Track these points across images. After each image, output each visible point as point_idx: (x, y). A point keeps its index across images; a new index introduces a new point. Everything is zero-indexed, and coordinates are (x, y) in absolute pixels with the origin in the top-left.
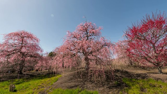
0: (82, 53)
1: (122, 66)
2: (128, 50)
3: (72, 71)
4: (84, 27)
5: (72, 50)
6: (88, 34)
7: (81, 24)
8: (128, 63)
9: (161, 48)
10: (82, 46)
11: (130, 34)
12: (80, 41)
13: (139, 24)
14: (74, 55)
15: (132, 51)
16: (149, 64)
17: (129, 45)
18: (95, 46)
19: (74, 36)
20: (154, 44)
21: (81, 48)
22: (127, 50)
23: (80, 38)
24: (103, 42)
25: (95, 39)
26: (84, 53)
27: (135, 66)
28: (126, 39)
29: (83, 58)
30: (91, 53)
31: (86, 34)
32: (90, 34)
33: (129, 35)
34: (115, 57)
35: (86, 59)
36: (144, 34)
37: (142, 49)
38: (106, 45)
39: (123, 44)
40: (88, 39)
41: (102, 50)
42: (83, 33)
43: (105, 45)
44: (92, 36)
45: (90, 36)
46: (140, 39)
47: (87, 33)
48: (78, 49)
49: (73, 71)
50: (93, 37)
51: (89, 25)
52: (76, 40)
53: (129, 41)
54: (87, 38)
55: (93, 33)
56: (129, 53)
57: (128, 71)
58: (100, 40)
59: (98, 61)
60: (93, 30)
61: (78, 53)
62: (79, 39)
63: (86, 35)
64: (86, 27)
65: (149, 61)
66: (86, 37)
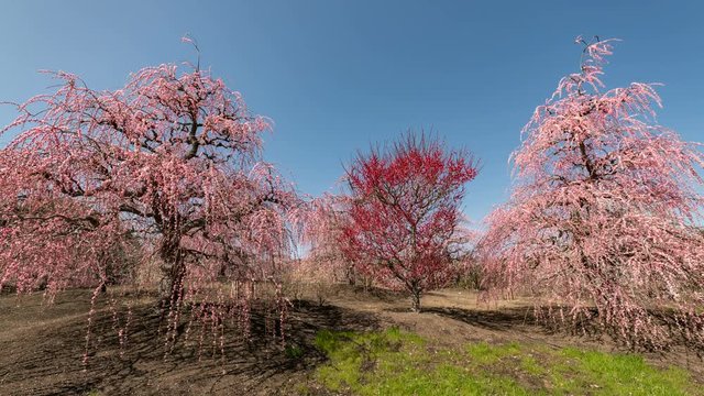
0: (153, 220)
1: (322, 288)
2: (348, 232)
3: (64, 312)
4: (181, 89)
5: (80, 193)
6: (200, 132)
7: (165, 68)
8: (342, 275)
9: (426, 240)
10: (155, 184)
11: (361, 178)
12: (147, 153)
13: (387, 155)
14: (95, 223)
15: (360, 237)
16: (395, 283)
17: (353, 215)
18: (225, 194)
19: (107, 116)
20: (414, 225)
21: (144, 190)
22: (346, 233)
23: (152, 135)
24: (263, 188)
25: (231, 164)
26: (158, 219)
27: (360, 289)
28: (349, 194)
29: (150, 240)
30: (200, 223)
31: (190, 127)
32: (211, 135)
33: (357, 181)
34: (300, 251)
35: (168, 250)
36: (396, 187)
37: (385, 234)
38: (276, 201)
39: (337, 208)
40: (193, 154)
41: (254, 217)
42: (173, 117)
43: (271, 200)
44: (220, 145)
45: (207, 143)
46: (385, 202)
47: (195, 126)
48: (127, 194)
49: (72, 312)
50: (221, 153)
51: (209, 88)
52: (116, 140)
53: (357, 202)
54: (189, 148)
55: (226, 132)
56: (351, 244)
57: (339, 304)
58: (254, 173)
59: (232, 265)
60: (228, 122)
61: (124, 215)
62: (142, 140)
63: (188, 134)
64: (193, 93)
65: (397, 275)
66: (189, 142)
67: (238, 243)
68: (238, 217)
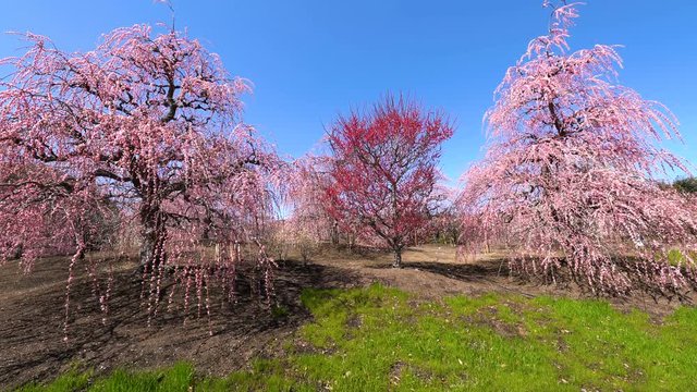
0: (130, 184)
1: (305, 248)
2: (331, 193)
3: (39, 281)
4: (156, 50)
5: (53, 158)
6: (178, 94)
7: (143, 28)
8: (325, 234)
9: (407, 198)
10: (132, 148)
11: (342, 139)
12: (121, 116)
13: (367, 117)
14: (70, 189)
15: (342, 197)
16: (378, 240)
17: (334, 175)
18: (205, 156)
19: (79, 79)
20: (394, 184)
21: (120, 154)
22: (328, 192)
23: (127, 98)
24: (244, 149)
25: (210, 127)
26: (136, 183)
27: (344, 247)
28: (330, 154)
29: (130, 205)
30: (180, 186)
31: (167, 89)
32: (189, 97)
33: (338, 142)
34: (284, 212)
35: (148, 214)
36: (376, 147)
37: (366, 193)
38: (258, 163)
39: (320, 169)
40: (171, 117)
41: (236, 178)
42: (149, 79)
43: (253, 162)
44: (199, 107)
45: (186, 105)
46: (366, 162)
47: (173, 88)
48: (103, 158)
49: (50, 280)
50: (201, 115)
51: (185, 49)
52: (89, 102)
53: (338, 163)
54: (166, 111)
55: (204, 94)
56: (334, 204)
57: (324, 263)
58: (234, 135)
60: (206, 84)
61: (100, 180)
62: (117, 103)
63: (165, 97)
64: (169, 54)
65: (379, 232)
66: (166, 105)
67: (220, 206)
68: (220, 180)
